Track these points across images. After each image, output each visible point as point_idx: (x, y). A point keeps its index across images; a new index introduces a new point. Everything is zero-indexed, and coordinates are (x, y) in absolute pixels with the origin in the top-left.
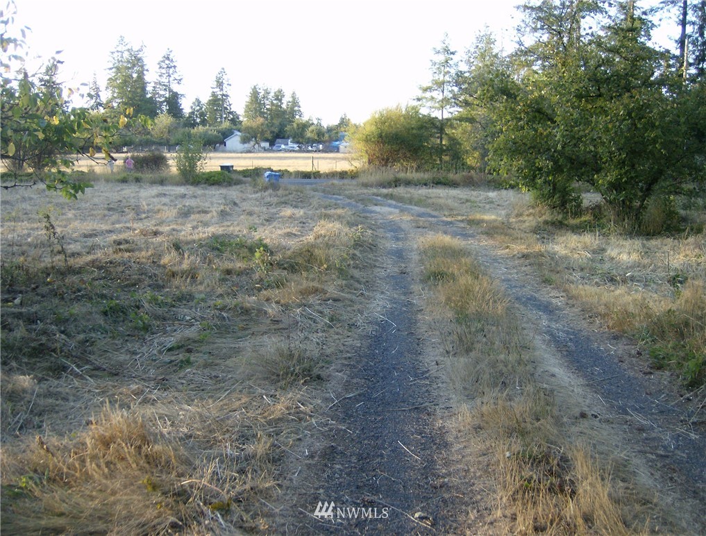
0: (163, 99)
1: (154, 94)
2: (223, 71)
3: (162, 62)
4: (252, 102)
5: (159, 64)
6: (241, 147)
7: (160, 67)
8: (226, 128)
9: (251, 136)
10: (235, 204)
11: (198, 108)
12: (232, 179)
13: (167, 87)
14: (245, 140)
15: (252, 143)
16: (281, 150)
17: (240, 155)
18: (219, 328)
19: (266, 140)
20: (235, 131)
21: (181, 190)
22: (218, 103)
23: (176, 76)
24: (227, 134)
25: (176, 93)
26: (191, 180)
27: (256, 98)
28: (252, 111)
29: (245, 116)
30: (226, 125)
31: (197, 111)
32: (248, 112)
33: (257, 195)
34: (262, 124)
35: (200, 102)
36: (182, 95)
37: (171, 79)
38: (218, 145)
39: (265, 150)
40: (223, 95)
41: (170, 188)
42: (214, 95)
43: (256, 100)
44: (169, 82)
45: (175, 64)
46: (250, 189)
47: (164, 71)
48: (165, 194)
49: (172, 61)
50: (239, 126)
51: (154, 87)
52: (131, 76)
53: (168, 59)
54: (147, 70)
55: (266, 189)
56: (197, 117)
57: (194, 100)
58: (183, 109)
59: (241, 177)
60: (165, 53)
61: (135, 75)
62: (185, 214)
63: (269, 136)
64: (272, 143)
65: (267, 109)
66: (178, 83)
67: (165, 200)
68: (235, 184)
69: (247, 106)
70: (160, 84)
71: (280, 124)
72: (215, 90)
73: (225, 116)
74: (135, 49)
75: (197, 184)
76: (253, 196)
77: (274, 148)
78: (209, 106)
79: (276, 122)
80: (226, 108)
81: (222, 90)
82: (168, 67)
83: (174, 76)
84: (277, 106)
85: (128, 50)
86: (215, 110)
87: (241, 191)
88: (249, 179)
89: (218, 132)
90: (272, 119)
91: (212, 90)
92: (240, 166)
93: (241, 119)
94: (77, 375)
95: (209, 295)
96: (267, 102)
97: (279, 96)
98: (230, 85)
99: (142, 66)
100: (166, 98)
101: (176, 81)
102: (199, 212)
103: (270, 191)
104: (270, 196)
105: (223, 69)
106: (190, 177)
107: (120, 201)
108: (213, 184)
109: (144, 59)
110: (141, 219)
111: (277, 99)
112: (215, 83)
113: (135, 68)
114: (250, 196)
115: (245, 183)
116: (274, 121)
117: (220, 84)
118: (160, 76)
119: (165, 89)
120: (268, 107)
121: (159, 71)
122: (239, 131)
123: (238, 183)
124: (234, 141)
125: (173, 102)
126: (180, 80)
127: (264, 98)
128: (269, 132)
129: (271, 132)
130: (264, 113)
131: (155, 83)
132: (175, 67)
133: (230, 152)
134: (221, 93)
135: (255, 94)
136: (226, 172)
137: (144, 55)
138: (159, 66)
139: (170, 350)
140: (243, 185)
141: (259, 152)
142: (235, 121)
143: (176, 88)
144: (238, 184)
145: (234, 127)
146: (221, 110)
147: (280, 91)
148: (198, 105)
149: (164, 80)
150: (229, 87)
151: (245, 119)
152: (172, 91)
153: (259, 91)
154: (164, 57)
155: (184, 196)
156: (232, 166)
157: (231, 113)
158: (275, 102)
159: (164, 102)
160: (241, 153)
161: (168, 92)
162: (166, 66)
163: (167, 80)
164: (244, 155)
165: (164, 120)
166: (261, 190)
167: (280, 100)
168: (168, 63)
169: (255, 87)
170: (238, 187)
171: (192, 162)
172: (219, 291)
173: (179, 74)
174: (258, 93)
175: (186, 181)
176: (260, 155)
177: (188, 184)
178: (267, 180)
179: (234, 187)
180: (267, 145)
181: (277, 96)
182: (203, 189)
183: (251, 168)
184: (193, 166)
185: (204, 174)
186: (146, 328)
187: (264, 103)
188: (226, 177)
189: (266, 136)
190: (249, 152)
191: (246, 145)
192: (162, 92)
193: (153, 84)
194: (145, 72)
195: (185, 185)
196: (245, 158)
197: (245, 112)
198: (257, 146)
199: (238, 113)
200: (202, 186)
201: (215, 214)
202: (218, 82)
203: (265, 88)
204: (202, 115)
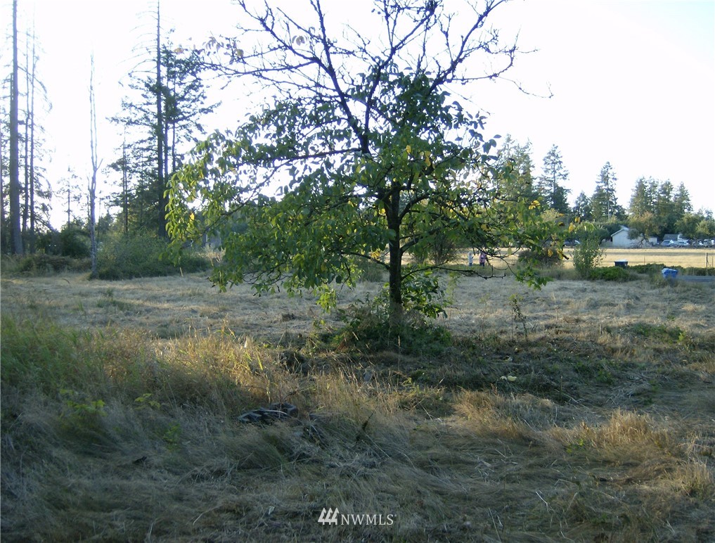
0: (549, 194)
1: (540, 190)
2: (608, 166)
3: (548, 158)
4: (637, 196)
5: (544, 160)
6: (628, 242)
7: (546, 163)
8: (612, 223)
9: (639, 232)
10: (637, 298)
11: (583, 202)
12: (627, 275)
13: (552, 182)
14: (632, 236)
15: (640, 239)
16: (669, 246)
17: (627, 250)
18: (663, 385)
19: (655, 235)
20: (622, 226)
21: (579, 284)
22: (604, 197)
23: (561, 171)
24: (613, 229)
25: (562, 188)
26: (588, 276)
27: (643, 192)
28: (638, 205)
29: (631, 211)
30: (612, 220)
31: (582, 206)
32: (634, 206)
33: (654, 291)
34: (650, 219)
35: (585, 196)
36: (567, 190)
37: (556, 175)
38: (604, 240)
39: (653, 246)
40: (608, 189)
41: (567, 282)
42: (599, 189)
43: (642, 193)
44: (554, 177)
45: (560, 159)
46: (646, 284)
47: (549, 167)
48: (566, 288)
49: (557, 157)
50: (625, 222)
51: (539, 183)
52: (518, 172)
53: (553, 154)
54: (533, 167)
55: (663, 285)
56: (582, 212)
57: (579, 195)
58: (568, 204)
59: (635, 273)
60: (550, 149)
61: (521, 172)
62: (594, 306)
63: (658, 232)
64: (660, 239)
65: (654, 203)
66: (564, 178)
67: (569, 293)
68: (630, 280)
69: (633, 200)
70: (545, 179)
71: (669, 219)
72: (600, 185)
73: (610, 210)
74: (522, 145)
75: (593, 279)
76: (651, 291)
77: (663, 243)
78: (594, 200)
79: (664, 216)
80: (611, 203)
81: (607, 184)
82: (553, 163)
83: (559, 171)
84: (664, 199)
85: (515, 147)
86: (600, 205)
87: (639, 287)
88: (645, 275)
89: (605, 227)
90: (659, 213)
91: (597, 185)
92: (632, 262)
93: (627, 213)
94: (575, 404)
95: (649, 364)
96: (654, 196)
97: (667, 188)
98: (616, 179)
99: (528, 163)
100: (551, 193)
101: (561, 177)
102: (606, 305)
103: (668, 287)
104: (669, 291)
105: (609, 163)
106: (587, 272)
107: (527, 293)
108: (609, 280)
109: (530, 156)
110: (554, 309)
111: (664, 192)
112: (600, 178)
113: (521, 165)
114: (649, 292)
115: (640, 279)
116: (662, 216)
117: (605, 178)
118: (545, 172)
119: (551, 185)
120: (655, 200)
121: (544, 166)
122: (626, 226)
123: (633, 278)
124: (621, 237)
125: (558, 197)
126: (565, 175)
127: (650, 191)
128: (657, 227)
129: (661, 227)
130: (650, 207)
131: (541, 179)
132: (560, 162)
133: (617, 247)
134: (606, 187)
135: (641, 186)
136: (622, 268)
137: (530, 152)
138: (544, 162)
139: (632, 395)
140: (638, 281)
141: (647, 247)
142: (621, 215)
143: (561, 183)
144: (633, 280)
145: (621, 222)
146: (607, 205)
147: (668, 184)
148: (583, 200)
149: (550, 176)
150: (614, 182)
151: (631, 214)
152: (557, 186)
153: (646, 185)
154: (550, 153)
155: (584, 290)
156: (627, 263)
157: (616, 207)
158: (662, 195)
159: (549, 197)
160: (629, 248)
161: (553, 188)
162: (551, 162)
163: (552, 176)
164: (632, 251)
165: (550, 215)
166: (659, 286)
167: (668, 194)
168: (553, 158)
169: (641, 180)
170: (634, 282)
171: (588, 257)
172: (655, 362)
173: (564, 169)
174: (645, 187)
175: (583, 276)
176: (648, 250)
177: (585, 279)
178: (664, 276)
179: (630, 283)
180: (654, 240)
181: (665, 189)
182: (601, 284)
183: (643, 264)
184: (588, 262)
185: (599, 269)
186: (609, 382)
187: (651, 197)
188: (620, 273)
189: (654, 231)
190: (637, 247)
191: (633, 241)
192: (547, 188)
193: (538, 180)
194: (531, 169)
195: (581, 279)
196: (633, 254)
197: (631, 206)
198: (644, 241)
199: (623, 207)
200: (599, 281)
201: (622, 306)
202: (603, 176)
203: (652, 181)
204: (587, 209)
